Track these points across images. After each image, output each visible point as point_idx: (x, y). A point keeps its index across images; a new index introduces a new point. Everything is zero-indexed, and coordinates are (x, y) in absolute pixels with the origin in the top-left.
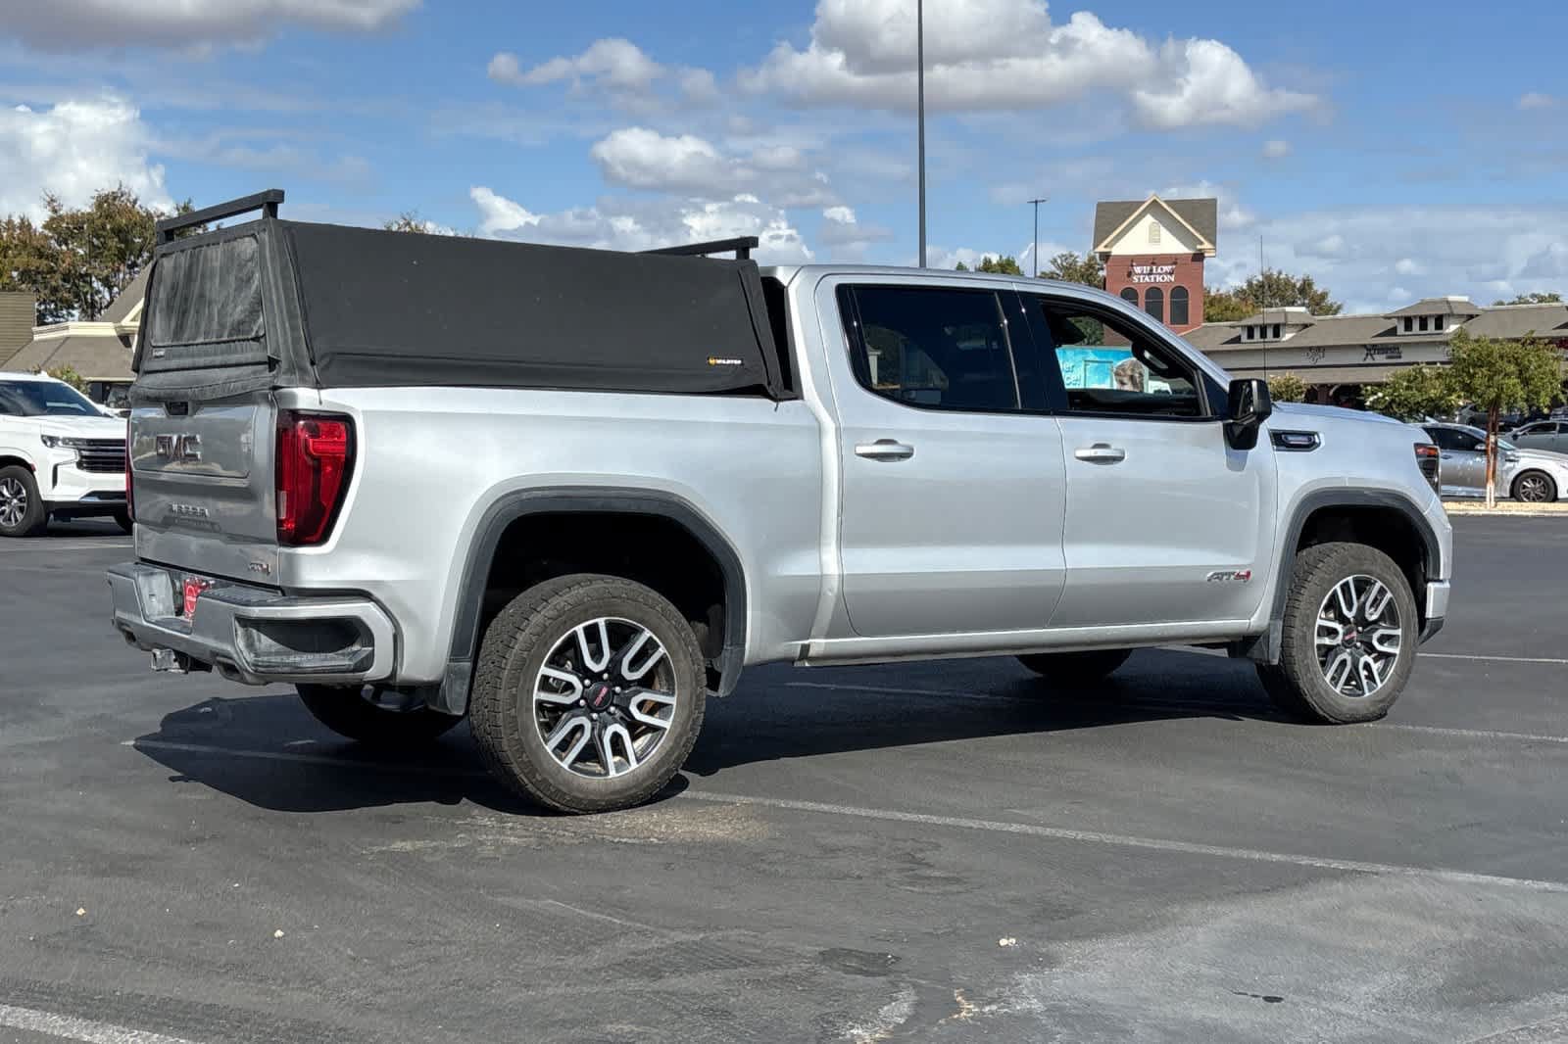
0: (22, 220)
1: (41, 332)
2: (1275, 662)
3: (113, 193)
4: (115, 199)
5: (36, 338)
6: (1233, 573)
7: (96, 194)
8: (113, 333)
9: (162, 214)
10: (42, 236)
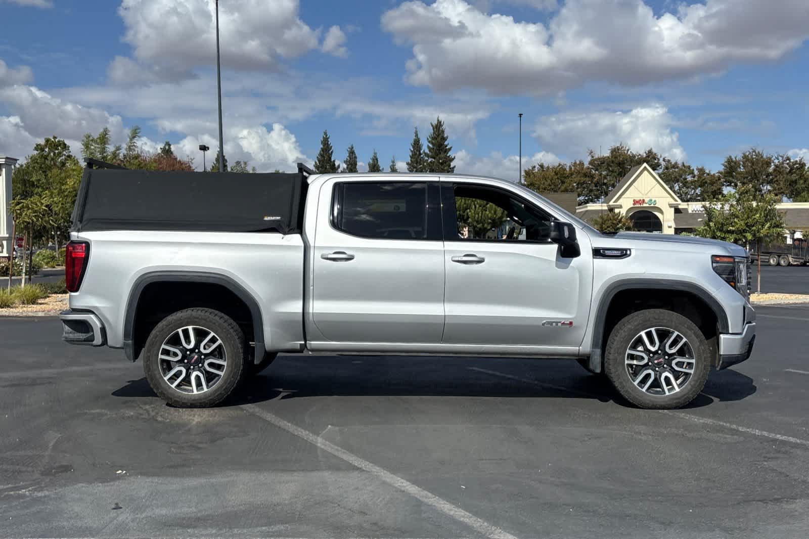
0: (580, 162)
1: (580, 209)
2: (598, 370)
3: (618, 147)
4: (618, 150)
5: (577, 211)
6: (560, 322)
7: (610, 148)
8: (606, 208)
9: (640, 155)
10: (588, 168)
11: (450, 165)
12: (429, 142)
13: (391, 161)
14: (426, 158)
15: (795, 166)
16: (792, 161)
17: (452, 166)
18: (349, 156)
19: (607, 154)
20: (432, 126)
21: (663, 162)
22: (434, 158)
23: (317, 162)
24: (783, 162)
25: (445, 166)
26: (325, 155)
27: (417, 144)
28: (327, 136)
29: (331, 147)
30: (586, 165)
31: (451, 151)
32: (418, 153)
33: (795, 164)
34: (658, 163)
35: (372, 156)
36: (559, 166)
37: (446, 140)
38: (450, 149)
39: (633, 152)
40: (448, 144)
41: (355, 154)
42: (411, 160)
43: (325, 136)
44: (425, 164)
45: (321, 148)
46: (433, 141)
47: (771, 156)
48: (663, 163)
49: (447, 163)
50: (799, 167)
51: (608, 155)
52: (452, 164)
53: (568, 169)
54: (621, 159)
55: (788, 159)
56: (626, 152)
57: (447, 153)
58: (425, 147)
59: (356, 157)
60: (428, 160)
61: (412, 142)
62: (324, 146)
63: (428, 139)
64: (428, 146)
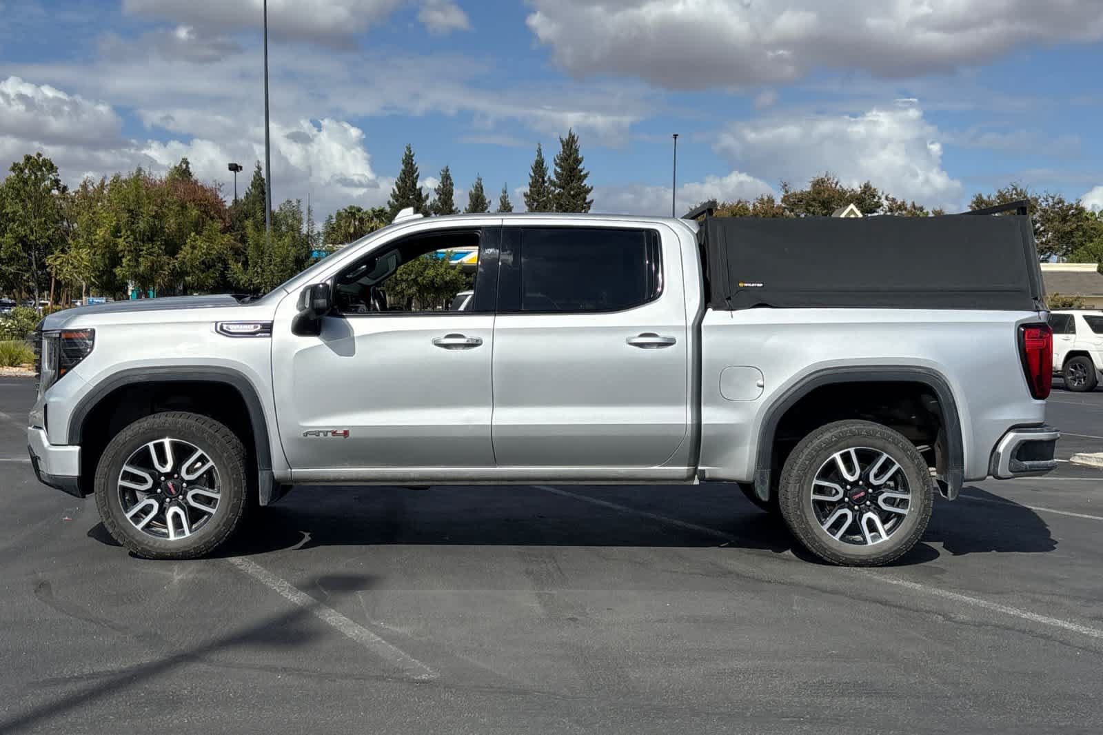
0: (769, 199)
4: (823, 182)
7: (811, 181)
9: (852, 190)
10: (779, 207)
11: (585, 199)
12: (556, 164)
13: (502, 191)
14: (553, 188)
15: (1070, 213)
16: (1066, 204)
17: (587, 201)
18: (442, 183)
19: (807, 187)
20: (562, 141)
21: (886, 201)
22: (563, 189)
23: (396, 190)
24: (1053, 205)
25: (576, 200)
26: (407, 180)
27: (539, 167)
28: (410, 152)
29: (417, 168)
30: (778, 202)
31: (587, 179)
32: (540, 180)
33: (1070, 209)
34: (877, 202)
35: (474, 182)
36: (738, 204)
37: (581, 162)
38: (586, 176)
39: (842, 186)
40: (584, 169)
41: (451, 180)
42: (530, 190)
43: (407, 153)
44: (550, 196)
45: (403, 170)
46: (563, 164)
47: (1037, 197)
48: (885, 203)
49: (581, 196)
50: (1077, 212)
51: (808, 190)
52: (589, 198)
53: (751, 207)
54: (826, 196)
55: (1061, 201)
56: (833, 185)
57: (582, 182)
58: (551, 172)
59: (452, 184)
60: (555, 191)
61: (533, 164)
62: (406, 167)
63: (555, 160)
64: (555, 170)
